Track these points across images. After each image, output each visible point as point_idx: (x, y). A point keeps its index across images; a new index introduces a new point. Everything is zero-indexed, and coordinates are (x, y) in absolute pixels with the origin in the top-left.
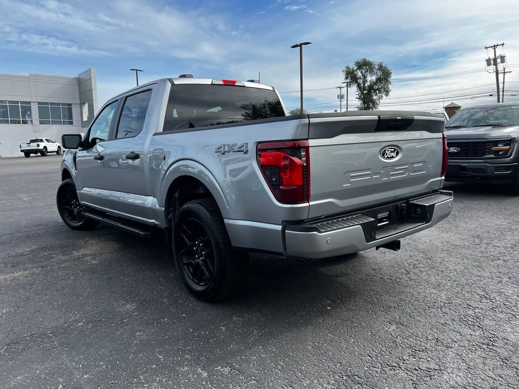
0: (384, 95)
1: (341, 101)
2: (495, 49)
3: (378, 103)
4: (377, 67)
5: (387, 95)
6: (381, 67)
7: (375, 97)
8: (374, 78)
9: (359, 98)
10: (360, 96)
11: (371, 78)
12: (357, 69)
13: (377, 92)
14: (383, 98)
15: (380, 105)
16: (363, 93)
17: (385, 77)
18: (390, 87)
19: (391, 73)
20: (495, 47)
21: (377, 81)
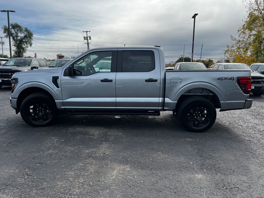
0: (29, 45)
1: (2, 46)
2: (87, 33)
3: (26, 49)
4: (24, 30)
5: (31, 46)
6: (26, 30)
7: (24, 46)
8: (23, 35)
9: (14, 45)
10: (15, 44)
11: (21, 35)
12: (12, 28)
13: (25, 43)
14: (28, 47)
15: (27, 51)
16: (16, 43)
17: (29, 36)
18: (33, 42)
19: (33, 34)
20: (87, 32)
21: (24, 37)
